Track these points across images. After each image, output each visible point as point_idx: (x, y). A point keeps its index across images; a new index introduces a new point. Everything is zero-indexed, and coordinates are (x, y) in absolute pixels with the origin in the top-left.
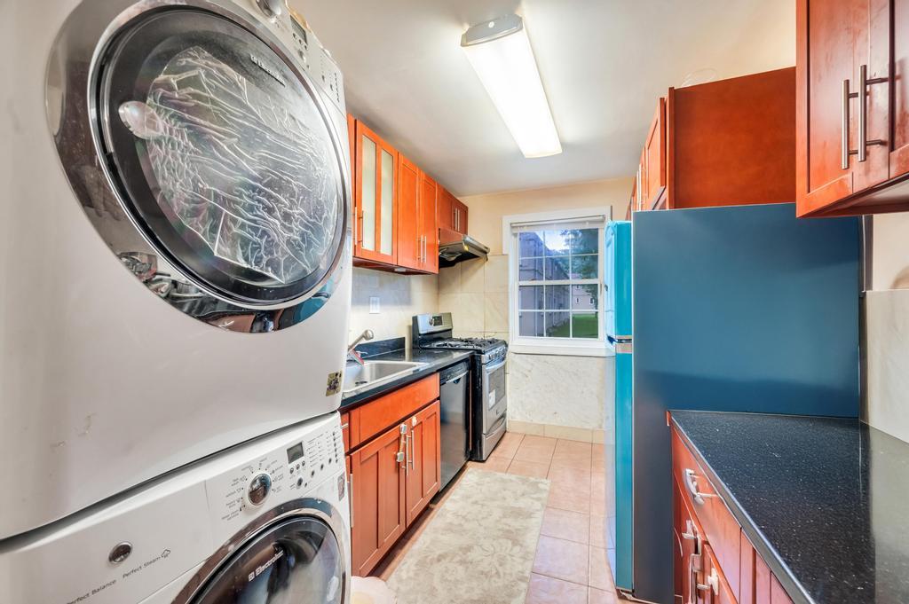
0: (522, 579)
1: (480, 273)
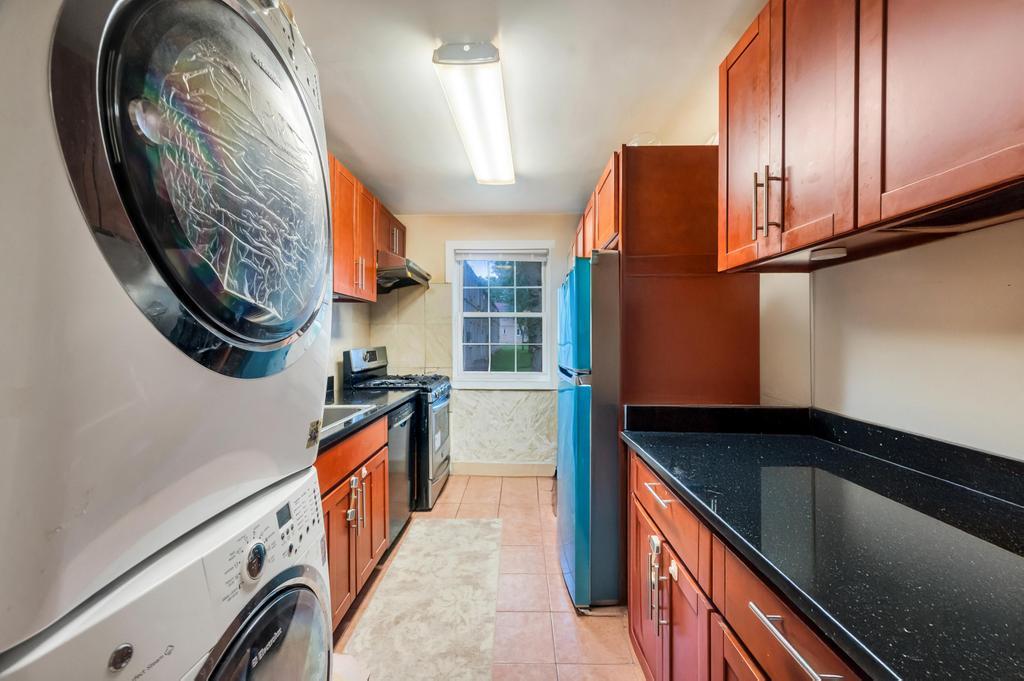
0: (489, 621)
1: (420, 300)
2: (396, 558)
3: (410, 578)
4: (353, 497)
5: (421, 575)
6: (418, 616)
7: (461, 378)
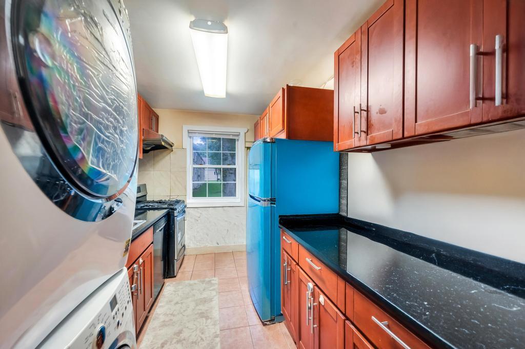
1: (167, 158)
2: (157, 307)
3: (167, 319)
4: (135, 276)
5: (174, 315)
6: (175, 341)
7: (191, 201)
